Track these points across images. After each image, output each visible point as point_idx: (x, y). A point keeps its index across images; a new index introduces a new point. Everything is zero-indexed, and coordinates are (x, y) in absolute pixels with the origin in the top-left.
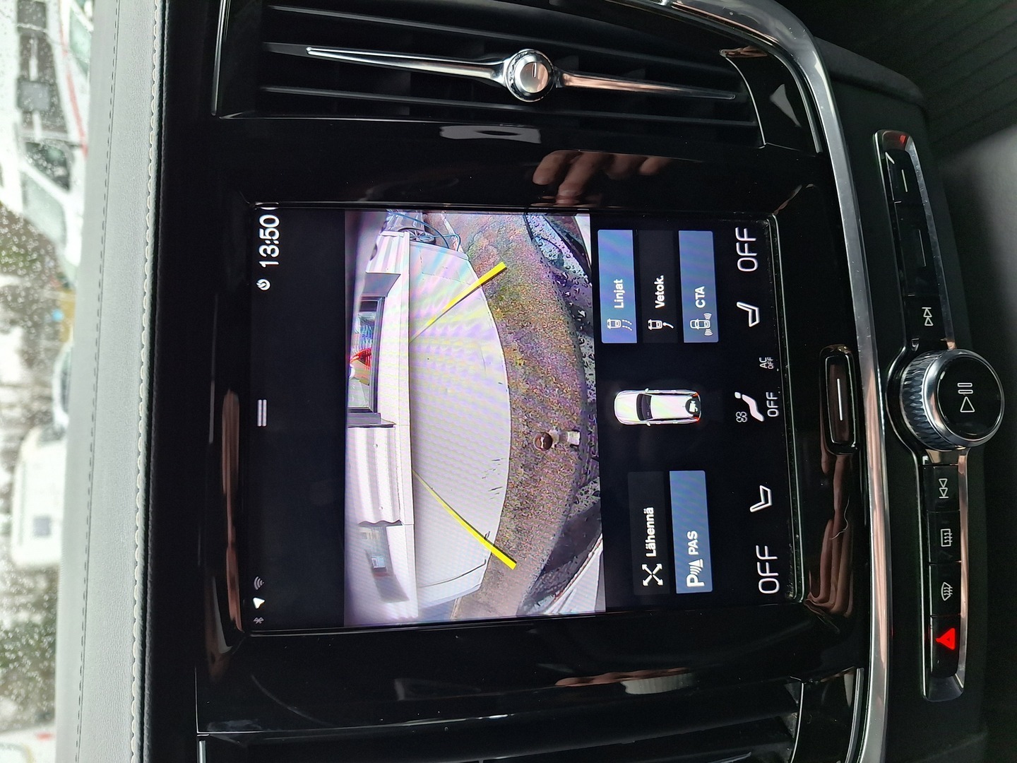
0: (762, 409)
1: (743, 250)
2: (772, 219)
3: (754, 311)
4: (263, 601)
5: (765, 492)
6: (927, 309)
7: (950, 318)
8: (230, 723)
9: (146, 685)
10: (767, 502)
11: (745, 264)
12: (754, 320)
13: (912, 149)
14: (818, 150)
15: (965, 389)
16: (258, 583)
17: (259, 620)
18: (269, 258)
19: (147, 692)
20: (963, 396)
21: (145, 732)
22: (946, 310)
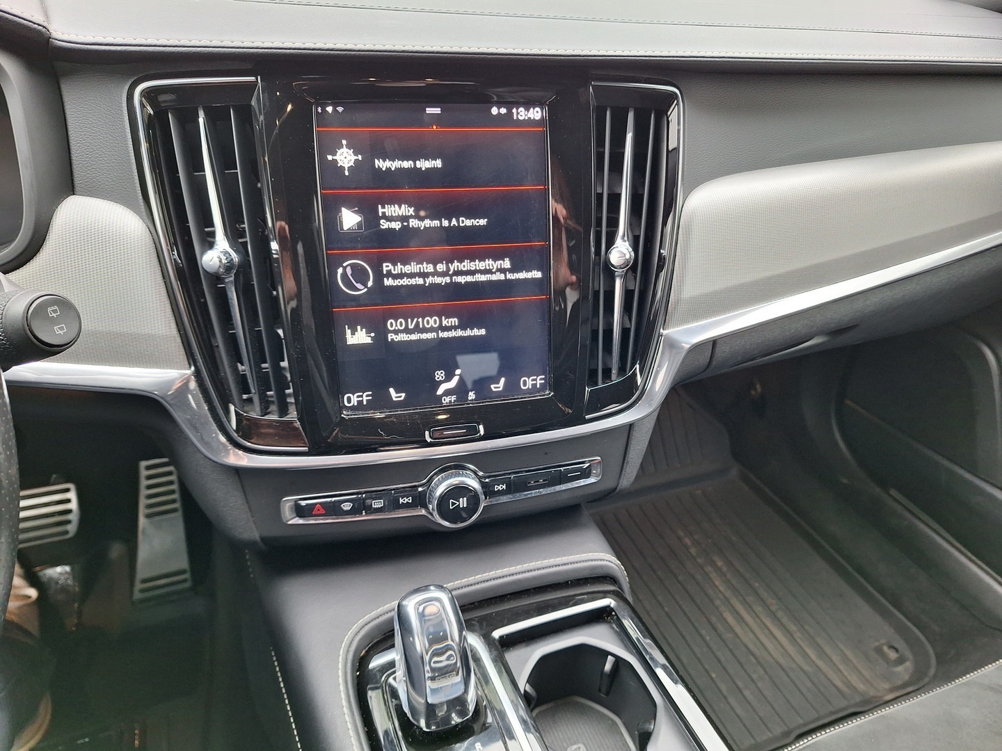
0: (448, 393)
1: (533, 380)
2: (550, 394)
3: (499, 387)
4: (330, 112)
5: (401, 397)
6: (504, 487)
7: (500, 502)
8: (266, 95)
9: (291, 51)
10: (396, 397)
11: (525, 382)
12: (495, 388)
13: (592, 480)
14: (587, 417)
15: (463, 502)
16: (340, 109)
17: (319, 110)
18: (518, 113)
19: (288, 51)
20: (459, 501)
21: (267, 50)
22: (504, 499)
